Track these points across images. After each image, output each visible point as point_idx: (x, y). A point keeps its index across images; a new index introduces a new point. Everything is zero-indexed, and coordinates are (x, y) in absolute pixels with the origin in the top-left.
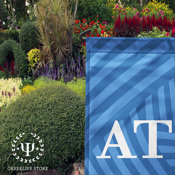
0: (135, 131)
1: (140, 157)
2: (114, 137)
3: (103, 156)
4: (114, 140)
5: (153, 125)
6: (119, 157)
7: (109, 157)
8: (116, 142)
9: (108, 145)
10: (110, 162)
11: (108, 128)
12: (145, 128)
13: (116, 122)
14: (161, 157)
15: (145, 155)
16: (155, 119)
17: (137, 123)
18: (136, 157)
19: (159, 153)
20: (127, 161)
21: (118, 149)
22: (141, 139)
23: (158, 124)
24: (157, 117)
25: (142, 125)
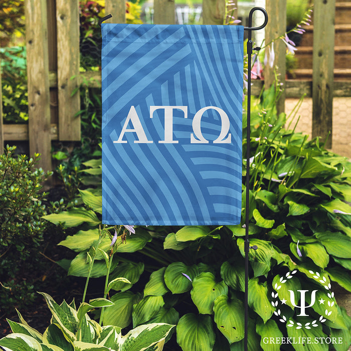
0: (151, 117)
1: (156, 141)
2: (130, 122)
3: (120, 141)
4: (131, 126)
5: (168, 110)
6: (136, 142)
7: (126, 142)
8: (132, 127)
9: (125, 130)
10: (126, 147)
11: (124, 113)
12: (161, 113)
13: (133, 107)
14: (177, 142)
15: (161, 140)
16: (171, 105)
17: (153, 109)
18: (152, 142)
19: (174, 139)
20: (143, 146)
21: (135, 134)
22: (157, 124)
23: (174, 110)
24: (172, 103)
25: (158, 110)
